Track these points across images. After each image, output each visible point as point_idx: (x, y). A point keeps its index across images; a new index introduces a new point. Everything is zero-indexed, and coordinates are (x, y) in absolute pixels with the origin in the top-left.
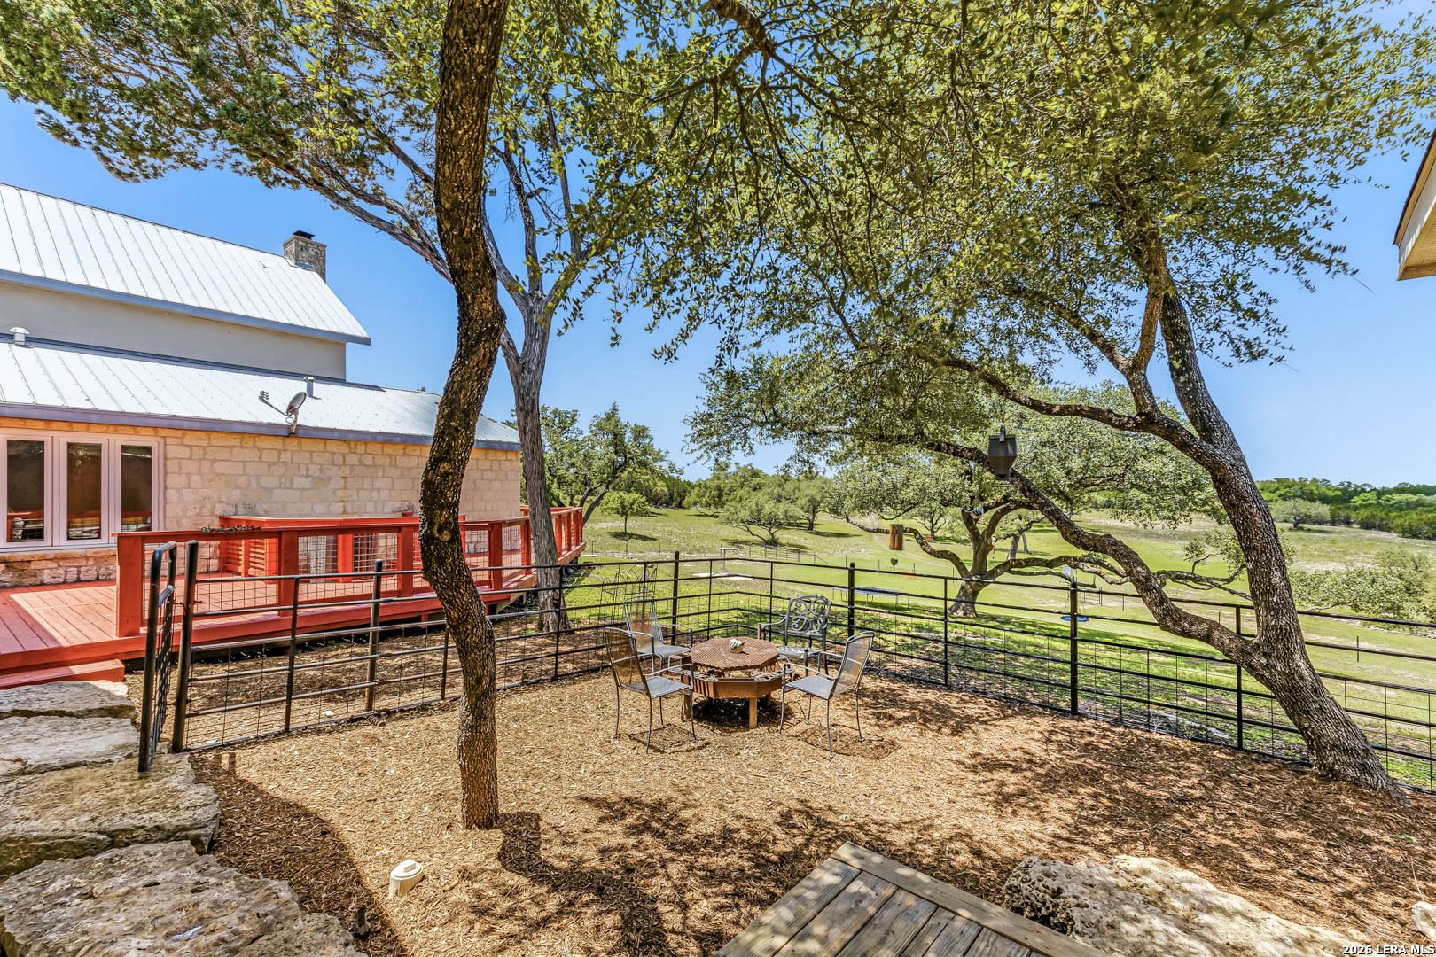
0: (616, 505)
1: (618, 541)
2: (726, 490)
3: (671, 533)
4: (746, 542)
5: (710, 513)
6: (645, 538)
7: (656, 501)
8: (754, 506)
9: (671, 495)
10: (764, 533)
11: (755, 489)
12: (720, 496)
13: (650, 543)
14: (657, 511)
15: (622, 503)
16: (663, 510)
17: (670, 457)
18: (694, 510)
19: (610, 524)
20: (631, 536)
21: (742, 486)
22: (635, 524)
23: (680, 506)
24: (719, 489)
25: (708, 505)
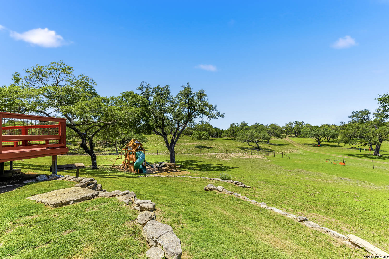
0: (197, 136)
1: (198, 149)
2: (236, 131)
3: (218, 146)
4: (247, 148)
5: (230, 139)
6: (208, 148)
7: (213, 136)
8: (250, 134)
9: (217, 133)
10: (255, 145)
11: (246, 130)
12: (233, 133)
13: (210, 150)
14: (213, 138)
15: (199, 135)
16: (215, 138)
17: (217, 108)
18: (225, 138)
19: (196, 143)
20: (203, 147)
21: (241, 129)
22: (205, 143)
23: (220, 137)
24: (233, 130)
25: (229, 136)
